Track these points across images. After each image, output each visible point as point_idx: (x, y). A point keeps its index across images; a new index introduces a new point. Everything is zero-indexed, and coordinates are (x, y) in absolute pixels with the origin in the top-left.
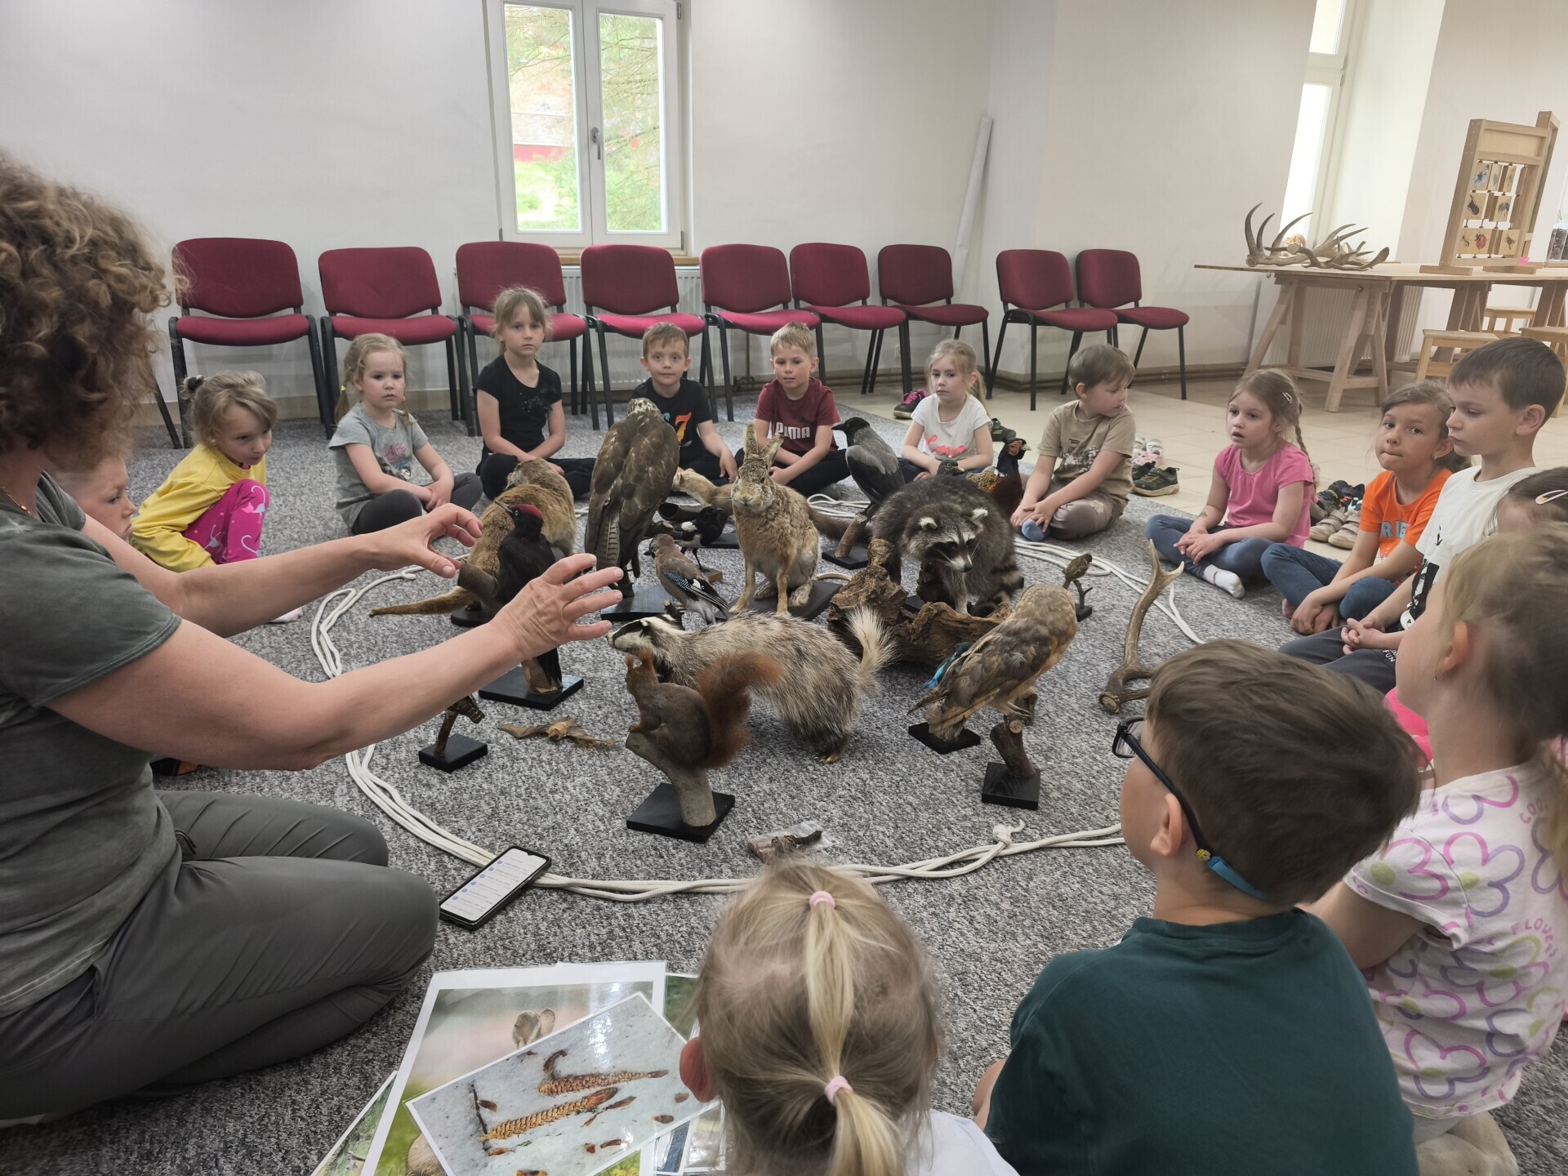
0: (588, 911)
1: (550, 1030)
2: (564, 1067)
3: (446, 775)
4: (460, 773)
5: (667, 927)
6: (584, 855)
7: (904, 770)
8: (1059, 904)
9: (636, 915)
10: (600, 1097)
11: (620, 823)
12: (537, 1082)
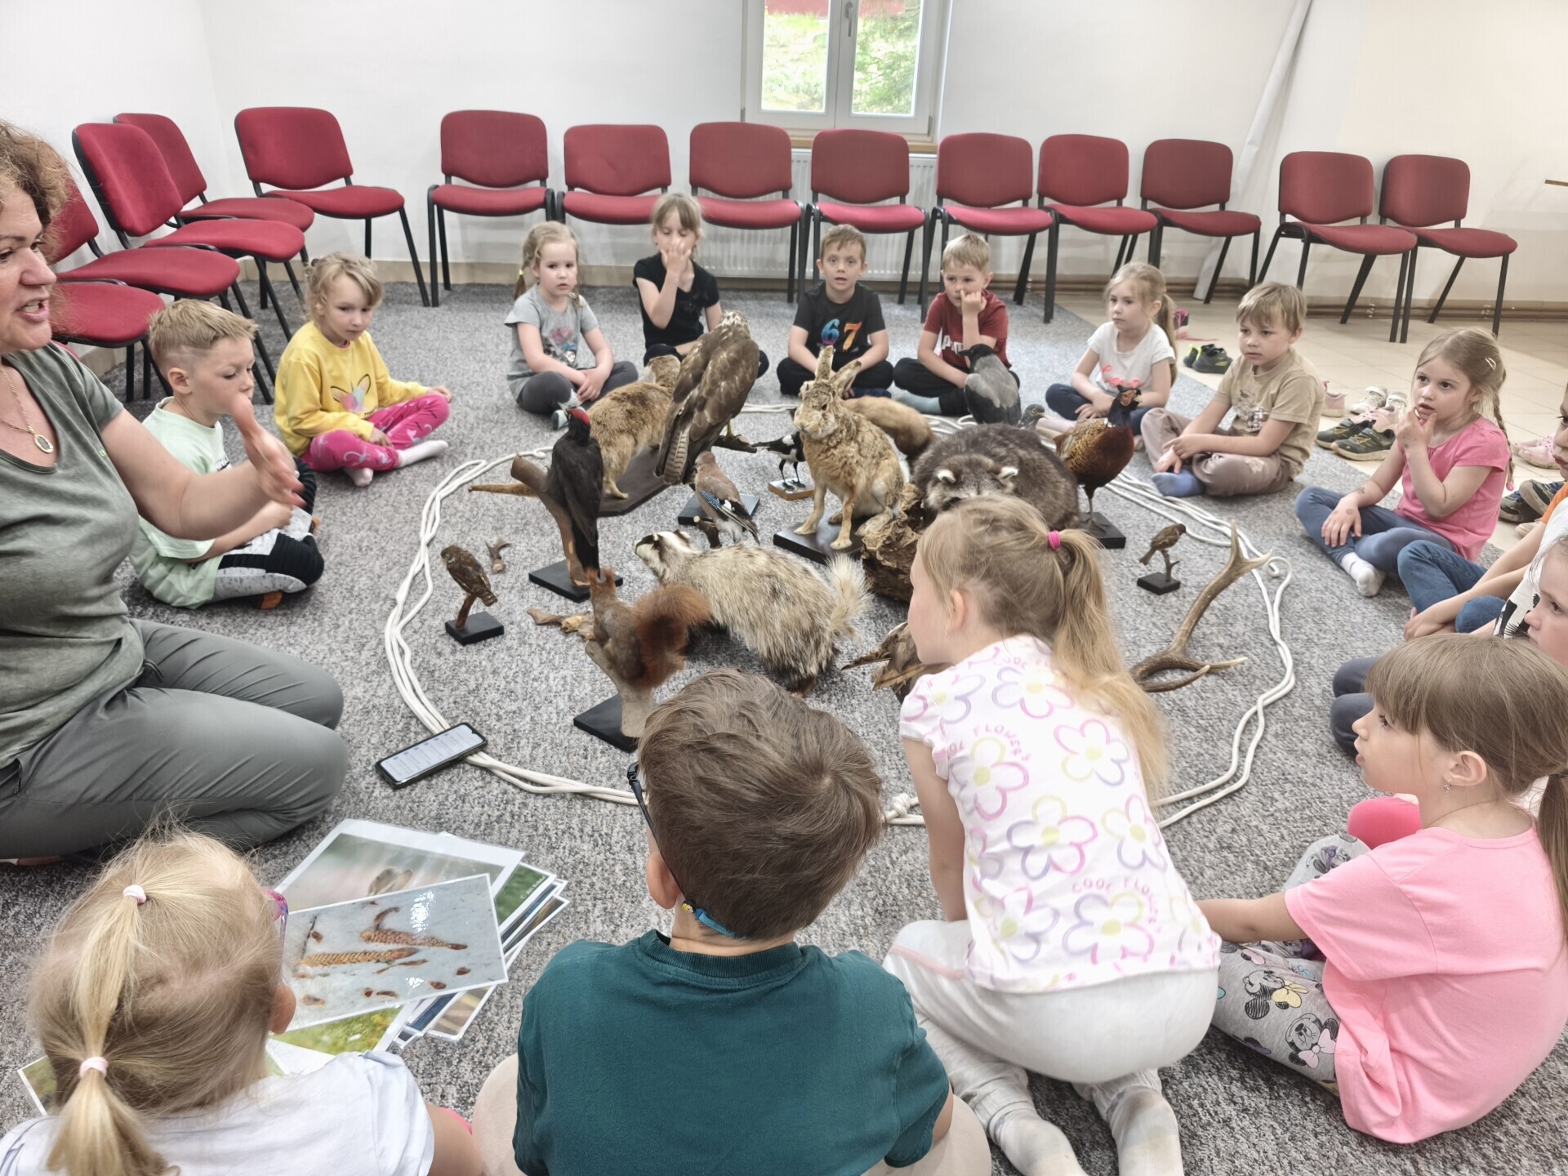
0: (495, 792)
1: (400, 887)
2: (390, 923)
3: (459, 647)
4: (472, 647)
5: (549, 823)
6: (524, 742)
7: (860, 720)
8: (917, 883)
9: (531, 805)
10: (401, 954)
11: (570, 720)
12: (363, 928)
